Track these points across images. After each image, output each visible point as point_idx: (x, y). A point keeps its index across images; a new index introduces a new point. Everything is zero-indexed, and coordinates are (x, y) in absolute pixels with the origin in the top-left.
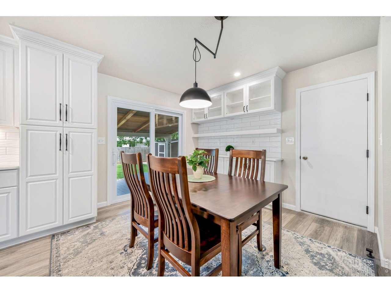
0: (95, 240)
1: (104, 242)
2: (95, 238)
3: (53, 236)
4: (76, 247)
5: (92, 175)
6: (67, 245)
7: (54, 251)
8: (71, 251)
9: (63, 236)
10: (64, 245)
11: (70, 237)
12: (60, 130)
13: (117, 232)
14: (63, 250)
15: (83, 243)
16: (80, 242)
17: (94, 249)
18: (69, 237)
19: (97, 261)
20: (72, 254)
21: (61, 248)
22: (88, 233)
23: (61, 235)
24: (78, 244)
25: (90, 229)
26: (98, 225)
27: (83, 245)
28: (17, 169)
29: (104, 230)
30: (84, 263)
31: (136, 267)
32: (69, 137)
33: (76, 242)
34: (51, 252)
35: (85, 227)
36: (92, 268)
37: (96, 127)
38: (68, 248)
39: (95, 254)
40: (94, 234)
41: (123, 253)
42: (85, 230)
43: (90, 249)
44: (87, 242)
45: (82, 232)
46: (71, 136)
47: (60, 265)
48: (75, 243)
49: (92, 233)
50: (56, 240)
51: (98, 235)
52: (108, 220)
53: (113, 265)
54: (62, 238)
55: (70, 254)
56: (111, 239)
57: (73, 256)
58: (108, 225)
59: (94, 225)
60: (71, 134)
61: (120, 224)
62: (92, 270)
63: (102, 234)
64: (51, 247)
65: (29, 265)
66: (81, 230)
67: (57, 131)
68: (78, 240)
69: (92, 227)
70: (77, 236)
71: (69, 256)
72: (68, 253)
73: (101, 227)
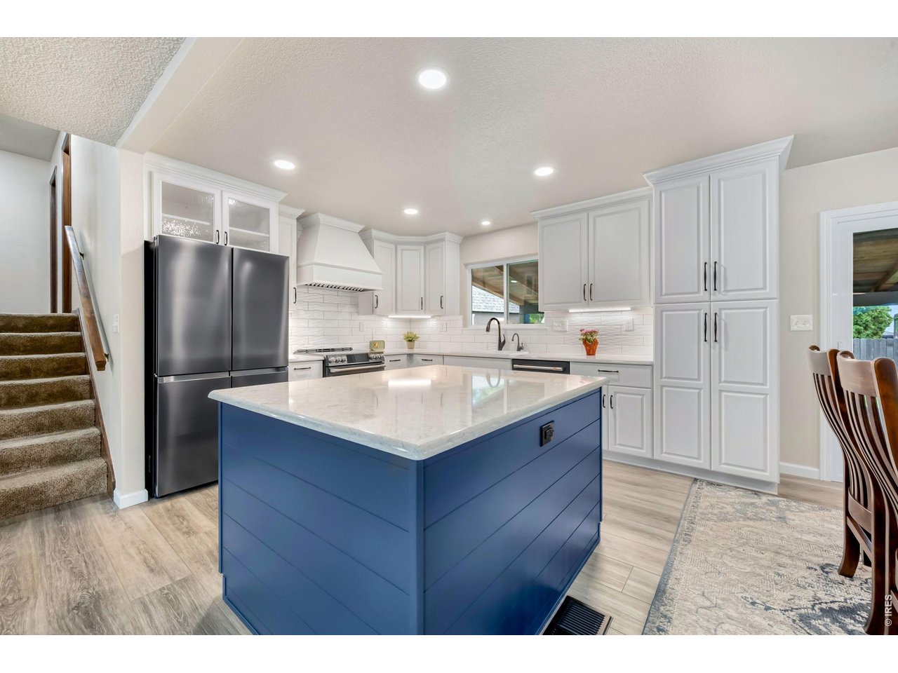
0: (762, 519)
1: (781, 532)
2: (763, 517)
3: (696, 480)
4: (724, 511)
5: (766, 394)
6: (713, 501)
7: (692, 499)
8: (716, 511)
9: (709, 487)
10: (708, 499)
11: (719, 494)
12: (705, 308)
13: (820, 533)
14: (704, 503)
15: (737, 511)
16: (734, 508)
17: (755, 530)
18: (718, 492)
19: (753, 547)
20: (715, 515)
21: (702, 500)
22: (752, 504)
23: (707, 485)
24: (729, 509)
25: (759, 500)
26: (779, 501)
27: (738, 514)
28: (651, 365)
29: (789, 515)
30: (729, 536)
31: (837, 608)
32: (720, 319)
33: (727, 504)
34: (688, 497)
35: (750, 492)
36: (741, 549)
37: (775, 294)
38: (712, 505)
39: (755, 537)
40: (764, 511)
41: (816, 570)
42: (748, 497)
43: (748, 526)
44: (745, 514)
45: (743, 496)
46: (723, 317)
47: (695, 518)
48: (725, 506)
49: (761, 507)
50: (697, 486)
51: (771, 515)
52: (807, 505)
53: (782, 571)
54: (707, 489)
55: (712, 513)
56: (799, 537)
57: (716, 519)
58: (802, 512)
59: (771, 498)
60: (723, 312)
61: (836, 524)
62: (739, 552)
63: (782, 519)
64: (690, 492)
65: (659, 496)
66: (741, 493)
67: (701, 310)
68: (731, 504)
69: (764, 499)
70: (730, 498)
71: (710, 516)
72: (710, 510)
73: (784, 507)
